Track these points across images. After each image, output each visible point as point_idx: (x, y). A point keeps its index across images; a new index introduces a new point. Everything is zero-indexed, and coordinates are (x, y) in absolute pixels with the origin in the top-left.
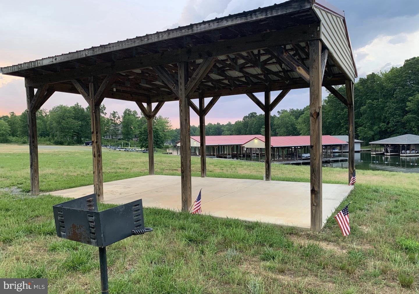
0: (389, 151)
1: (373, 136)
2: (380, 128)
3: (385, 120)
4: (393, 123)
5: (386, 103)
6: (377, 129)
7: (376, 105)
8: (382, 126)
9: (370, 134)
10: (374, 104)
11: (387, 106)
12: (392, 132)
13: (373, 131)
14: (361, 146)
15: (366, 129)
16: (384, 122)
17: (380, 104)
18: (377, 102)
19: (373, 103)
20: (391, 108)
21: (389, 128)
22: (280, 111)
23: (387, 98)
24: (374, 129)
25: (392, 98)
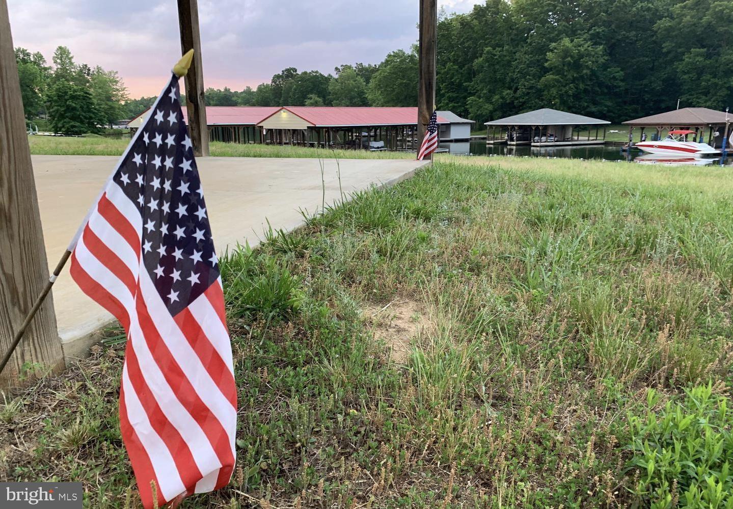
0: (515, 138)
1: (491, 112)
2: (502, 98)
3: (512, 84)
4: (524, 90)
5: (515, 53)
6: (498, 100)
7: (500, 57)
8: (507, 94)
9: (487, 109)
10: (495, 55)
11: (516, 60)
12: (521, 106)
13: (491, 103)
14: (471, 132)
15: (481, 100)
16: (510, 88)
17: (505, 56)
18: (500, 52)
19: (494, 52)
20: (521, 62)
21: (517, 99)
22: (339, 67)
23: (517, 45)
24: (494, 100)
25: (525, 45)
